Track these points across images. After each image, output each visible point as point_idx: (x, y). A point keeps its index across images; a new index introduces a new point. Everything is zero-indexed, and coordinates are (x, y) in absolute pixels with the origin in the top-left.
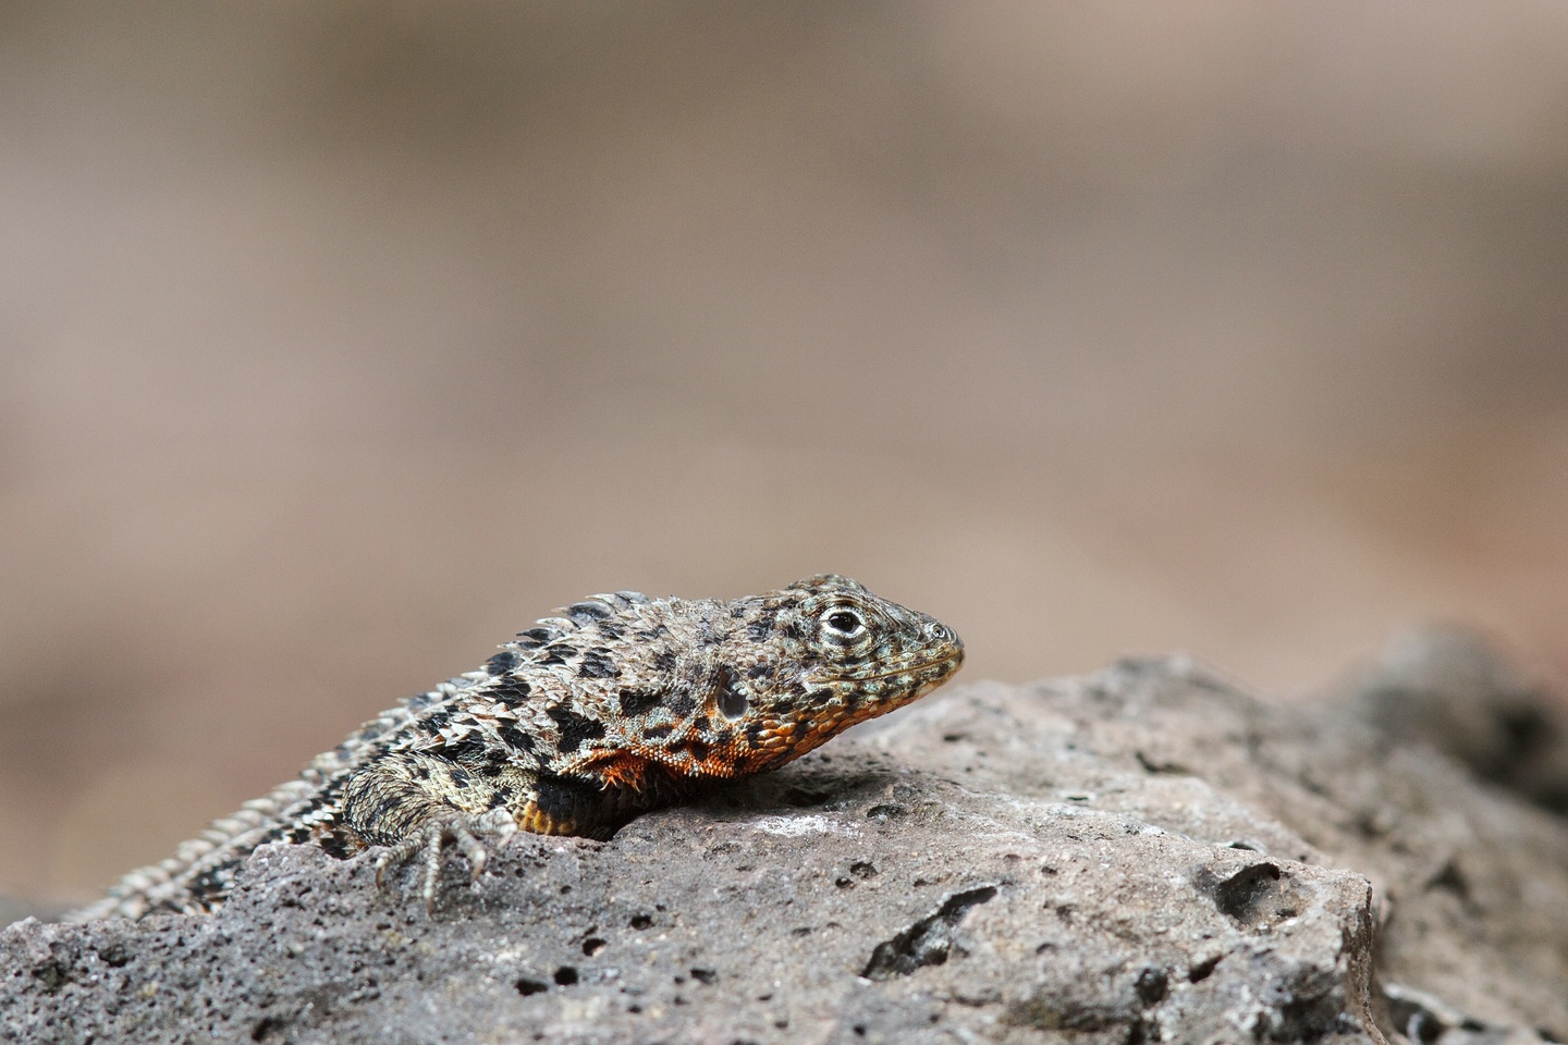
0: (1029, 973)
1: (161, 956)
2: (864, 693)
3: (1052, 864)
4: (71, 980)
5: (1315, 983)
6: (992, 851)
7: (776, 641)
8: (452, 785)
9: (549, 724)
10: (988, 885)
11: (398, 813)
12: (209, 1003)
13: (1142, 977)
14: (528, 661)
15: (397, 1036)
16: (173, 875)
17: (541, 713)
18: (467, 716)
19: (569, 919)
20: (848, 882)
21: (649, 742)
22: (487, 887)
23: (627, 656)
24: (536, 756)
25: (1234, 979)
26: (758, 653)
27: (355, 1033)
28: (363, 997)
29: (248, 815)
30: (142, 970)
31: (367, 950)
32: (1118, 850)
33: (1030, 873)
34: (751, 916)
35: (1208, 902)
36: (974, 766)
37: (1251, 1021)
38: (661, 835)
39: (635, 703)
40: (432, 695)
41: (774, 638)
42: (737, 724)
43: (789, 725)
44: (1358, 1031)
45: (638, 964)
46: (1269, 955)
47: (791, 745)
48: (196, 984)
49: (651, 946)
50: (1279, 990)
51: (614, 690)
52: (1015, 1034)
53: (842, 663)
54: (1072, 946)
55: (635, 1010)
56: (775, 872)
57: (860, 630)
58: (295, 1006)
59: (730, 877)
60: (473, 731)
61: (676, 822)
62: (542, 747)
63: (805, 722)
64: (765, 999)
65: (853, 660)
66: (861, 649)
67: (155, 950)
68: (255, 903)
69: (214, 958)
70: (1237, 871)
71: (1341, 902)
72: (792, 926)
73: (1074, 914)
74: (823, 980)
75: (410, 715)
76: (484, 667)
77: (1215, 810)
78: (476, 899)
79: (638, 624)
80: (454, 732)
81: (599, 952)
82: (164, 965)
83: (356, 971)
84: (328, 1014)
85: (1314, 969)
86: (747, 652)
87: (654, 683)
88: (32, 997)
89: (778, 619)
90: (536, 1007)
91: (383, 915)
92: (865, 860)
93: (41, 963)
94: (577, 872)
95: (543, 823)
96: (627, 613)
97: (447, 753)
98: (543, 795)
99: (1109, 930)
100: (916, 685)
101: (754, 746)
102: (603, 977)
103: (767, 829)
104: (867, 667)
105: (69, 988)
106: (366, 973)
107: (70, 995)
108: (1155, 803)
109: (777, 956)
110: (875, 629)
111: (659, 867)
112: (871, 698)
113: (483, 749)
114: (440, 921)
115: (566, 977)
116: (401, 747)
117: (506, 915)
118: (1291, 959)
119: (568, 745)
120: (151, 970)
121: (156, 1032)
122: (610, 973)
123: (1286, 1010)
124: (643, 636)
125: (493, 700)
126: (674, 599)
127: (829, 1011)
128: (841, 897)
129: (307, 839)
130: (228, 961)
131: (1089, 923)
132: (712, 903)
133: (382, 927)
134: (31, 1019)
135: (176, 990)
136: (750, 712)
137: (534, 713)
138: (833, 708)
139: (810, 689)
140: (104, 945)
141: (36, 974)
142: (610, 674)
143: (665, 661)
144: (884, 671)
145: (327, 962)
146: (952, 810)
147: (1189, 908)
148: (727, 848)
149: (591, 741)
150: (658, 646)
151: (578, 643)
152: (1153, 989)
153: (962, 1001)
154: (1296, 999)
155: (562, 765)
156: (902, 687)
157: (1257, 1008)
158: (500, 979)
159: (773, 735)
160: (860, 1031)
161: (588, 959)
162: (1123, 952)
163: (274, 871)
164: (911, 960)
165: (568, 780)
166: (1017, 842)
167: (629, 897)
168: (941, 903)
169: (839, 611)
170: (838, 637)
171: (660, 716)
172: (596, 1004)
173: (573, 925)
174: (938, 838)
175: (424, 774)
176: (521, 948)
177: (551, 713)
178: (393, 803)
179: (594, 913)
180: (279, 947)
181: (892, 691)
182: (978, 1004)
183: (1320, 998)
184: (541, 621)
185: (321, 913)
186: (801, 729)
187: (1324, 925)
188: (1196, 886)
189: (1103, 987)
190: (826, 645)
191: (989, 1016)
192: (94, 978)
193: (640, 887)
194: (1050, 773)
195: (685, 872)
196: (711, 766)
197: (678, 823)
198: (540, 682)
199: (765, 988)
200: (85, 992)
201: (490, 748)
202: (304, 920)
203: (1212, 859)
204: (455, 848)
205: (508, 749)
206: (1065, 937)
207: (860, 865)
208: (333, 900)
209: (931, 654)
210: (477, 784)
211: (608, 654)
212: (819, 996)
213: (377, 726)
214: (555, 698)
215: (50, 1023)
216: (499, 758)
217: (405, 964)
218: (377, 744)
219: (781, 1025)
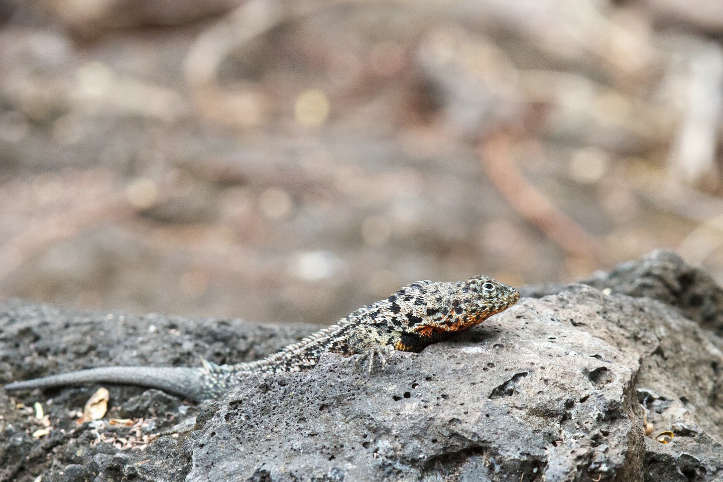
0: (535, 400)
1: (295, 384)
2: (495, 307)
3: (544, 366)
4: (270, 389)
5: (615, 405)
6: (527, 361)
7: (471, 293)
8: (378, 335)
9: (406, 319)
10: (525, 372)
11: (363, 344)
12: (308, 399)
13: (567, 401)
14: (399, 299)
15: (359, 411)
16: (300, 347)
17: (404, 316)
18: (383, 315)
19: (408, 378)
20: (487, 369)
21: (436, 322)
22: (386, 368)
23: (428, 299)
24: (402, 328)
25: (592, 403)
26: (466, 296)
27: (348, 410)
28: (351, 399)
29: (321, 333)
30: (290, 388)
31: (352, 385)
32: (562, 362)
33: (537, 369)
34: (459, 378)
35: (586, 378)
36: (524, 327)
37: (597, 416)
38: (436, 352)
39: (431, 312)
40: (373, 305)
41: (470, 292)
42: (461, 316)
43: (475, 316)
44: (626, 418)
45: (427, 392)
46: (602, 397)
47: (475, 322)
48: (305, 393)
49: (431, 387)
50: (605, 407)
51: (425, 309)
52: (531, 417)
53: (489, 298)
54: (548, 392)
55: (426, 407)
56: (467, 365)
57: (493, 289)
58: (332, 401)
59: (454, 366)
60: (384, 320)
61: (439, 347)
62: (404, 325)
63: (479, 315)
64: (462, 404)
65: (491, 298)
66: (494, 294)
67: (294, 382)
68: (322, 370)
69: (310, 385)
70: (595, 369)
71: (624, 379)
72: (470, 382)
73: (549, 382)
74: (478, 400)
75: (367, 310)
76: (387, 299)
77: (591, 344)
78: (383, 371)
79: (430, 289)
80: (379, 319)
81: (417, 387)
82: (296, 387)
83: (349, 391)
84: (341, 403)
85: (615, 401)
86: (463, 296)
87: (437, 306)
88: (259, 394)
89: (471, 287)
90: (398, 405)
91: (357, 375)
92: (492, 362)
93: (262, 385)
94: (411, 364)
95: (403, 347)
96: (427, 286)
97: (377, 325)
98: (403, 340)
99: (558, 387)
100: (508, 304)
101: (465, 322)
102: (417, 395)
103: (465, 351)
104: (495, 300)
105: (269, 392)
106: (352, 392)
107: (270, 394)
108: (574, 341)
109: (466, 391)
110: (497, 289)
111: (435, 362)
112: (497, 308)
113: (387, 325)
114: (373, 377)
115: (407, 395)
116: (364, 322)
117: (391, 376)
118: (608, 398)
119: (411, 325)
120: (292, 388)
121: (293, 406)
122: (420, 394)
123: (606, 412)
124: (432, 293)
125: (390, 311)
126: (440, 282)
127: (480, 410)
128: (485, 373)
129: (337, 345)
130: (313, 387)
131: (553, 385)
132: (449, 374)
133: (356, 379)
134: (259, 401)
135: (299, 395)
136: (464, 313)
137: (402, 315)
138: (487, 311)
139: (481, 306)
140: (279, 380)
141: (260, 387)
142: (424, 304)
143: (439, 300)
144: (500, 301)
145: (341, 389)
146: (517, 346)
147: (581, 380)
148: (453, 357)
149: (418, 324)
150: (437, 296)
151: (414, 295)
152: (570, 405)
153: (516, 407)
154: (609, 410)
155: (409, 330)
156: (504, 305)
157: (598, 412)
158: (389, 395)
159: (471, 319)
160: (488, 416)
161: (414, 389)
162: (562, 394)
163: (327, 361)
164: (503, 392)
165: (411, 334)
166: (535, 358)
167: (425, 371)
168: (512, 376)
169: (487, 283)
170: (488, 291)
171: (439, 315)
172: (415, 405)
173: (409, 379)
174: (512, 356)
175: (370, 332)
176: (395, 386)
177: (406, 315)
178: (361, 340)
179: (416, 376)
180: (328, 383)
181: (502, 306)
182: (521, 409)
183: (616, 409)
184: (403, 288)
185: (340, 374)
186: (478, 317)
187: (618, 387)
188: (583, 373)
189: (556, 405)
190: (484, 293)
191: (523, 413)
192: (276, 389)
193: (429, 368)
194: (546, 330)
195: (442, 364)
196: (453, 328)
197: (440, 348)
198: (404, 307)
199: (462, 402)
200: (274, 393)
201: (389, 325)
202: (335, 375)
203: (588, 365)
204: (378, 356)
205: (394, 326)
206: (546, 390)
207: (490, 363)
208: (343, 370)
209: (512, 296)
210: (384, 335)
211: (423, 298)
212: (477, 404)
213: (358, 312)
214: (408, 311)
215: (264, 402)
216: (391, 328)
217: (362, 390)
218: (358, 318)
219: (466, 413)
